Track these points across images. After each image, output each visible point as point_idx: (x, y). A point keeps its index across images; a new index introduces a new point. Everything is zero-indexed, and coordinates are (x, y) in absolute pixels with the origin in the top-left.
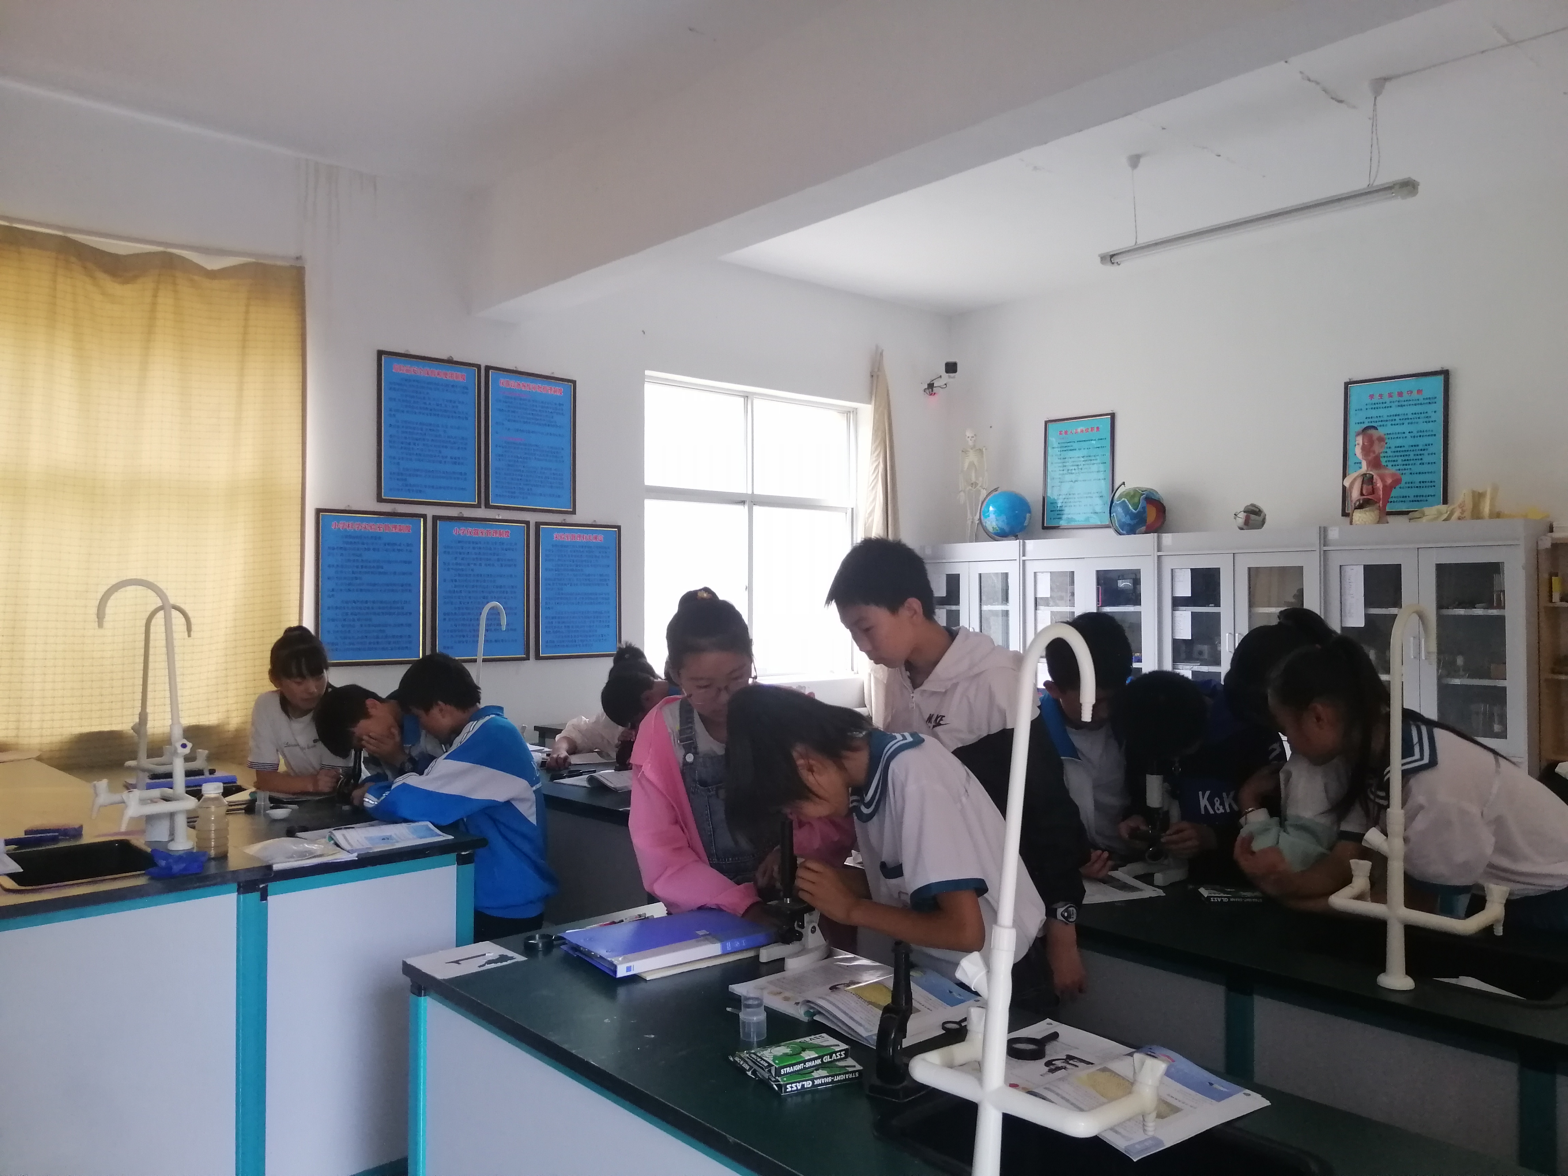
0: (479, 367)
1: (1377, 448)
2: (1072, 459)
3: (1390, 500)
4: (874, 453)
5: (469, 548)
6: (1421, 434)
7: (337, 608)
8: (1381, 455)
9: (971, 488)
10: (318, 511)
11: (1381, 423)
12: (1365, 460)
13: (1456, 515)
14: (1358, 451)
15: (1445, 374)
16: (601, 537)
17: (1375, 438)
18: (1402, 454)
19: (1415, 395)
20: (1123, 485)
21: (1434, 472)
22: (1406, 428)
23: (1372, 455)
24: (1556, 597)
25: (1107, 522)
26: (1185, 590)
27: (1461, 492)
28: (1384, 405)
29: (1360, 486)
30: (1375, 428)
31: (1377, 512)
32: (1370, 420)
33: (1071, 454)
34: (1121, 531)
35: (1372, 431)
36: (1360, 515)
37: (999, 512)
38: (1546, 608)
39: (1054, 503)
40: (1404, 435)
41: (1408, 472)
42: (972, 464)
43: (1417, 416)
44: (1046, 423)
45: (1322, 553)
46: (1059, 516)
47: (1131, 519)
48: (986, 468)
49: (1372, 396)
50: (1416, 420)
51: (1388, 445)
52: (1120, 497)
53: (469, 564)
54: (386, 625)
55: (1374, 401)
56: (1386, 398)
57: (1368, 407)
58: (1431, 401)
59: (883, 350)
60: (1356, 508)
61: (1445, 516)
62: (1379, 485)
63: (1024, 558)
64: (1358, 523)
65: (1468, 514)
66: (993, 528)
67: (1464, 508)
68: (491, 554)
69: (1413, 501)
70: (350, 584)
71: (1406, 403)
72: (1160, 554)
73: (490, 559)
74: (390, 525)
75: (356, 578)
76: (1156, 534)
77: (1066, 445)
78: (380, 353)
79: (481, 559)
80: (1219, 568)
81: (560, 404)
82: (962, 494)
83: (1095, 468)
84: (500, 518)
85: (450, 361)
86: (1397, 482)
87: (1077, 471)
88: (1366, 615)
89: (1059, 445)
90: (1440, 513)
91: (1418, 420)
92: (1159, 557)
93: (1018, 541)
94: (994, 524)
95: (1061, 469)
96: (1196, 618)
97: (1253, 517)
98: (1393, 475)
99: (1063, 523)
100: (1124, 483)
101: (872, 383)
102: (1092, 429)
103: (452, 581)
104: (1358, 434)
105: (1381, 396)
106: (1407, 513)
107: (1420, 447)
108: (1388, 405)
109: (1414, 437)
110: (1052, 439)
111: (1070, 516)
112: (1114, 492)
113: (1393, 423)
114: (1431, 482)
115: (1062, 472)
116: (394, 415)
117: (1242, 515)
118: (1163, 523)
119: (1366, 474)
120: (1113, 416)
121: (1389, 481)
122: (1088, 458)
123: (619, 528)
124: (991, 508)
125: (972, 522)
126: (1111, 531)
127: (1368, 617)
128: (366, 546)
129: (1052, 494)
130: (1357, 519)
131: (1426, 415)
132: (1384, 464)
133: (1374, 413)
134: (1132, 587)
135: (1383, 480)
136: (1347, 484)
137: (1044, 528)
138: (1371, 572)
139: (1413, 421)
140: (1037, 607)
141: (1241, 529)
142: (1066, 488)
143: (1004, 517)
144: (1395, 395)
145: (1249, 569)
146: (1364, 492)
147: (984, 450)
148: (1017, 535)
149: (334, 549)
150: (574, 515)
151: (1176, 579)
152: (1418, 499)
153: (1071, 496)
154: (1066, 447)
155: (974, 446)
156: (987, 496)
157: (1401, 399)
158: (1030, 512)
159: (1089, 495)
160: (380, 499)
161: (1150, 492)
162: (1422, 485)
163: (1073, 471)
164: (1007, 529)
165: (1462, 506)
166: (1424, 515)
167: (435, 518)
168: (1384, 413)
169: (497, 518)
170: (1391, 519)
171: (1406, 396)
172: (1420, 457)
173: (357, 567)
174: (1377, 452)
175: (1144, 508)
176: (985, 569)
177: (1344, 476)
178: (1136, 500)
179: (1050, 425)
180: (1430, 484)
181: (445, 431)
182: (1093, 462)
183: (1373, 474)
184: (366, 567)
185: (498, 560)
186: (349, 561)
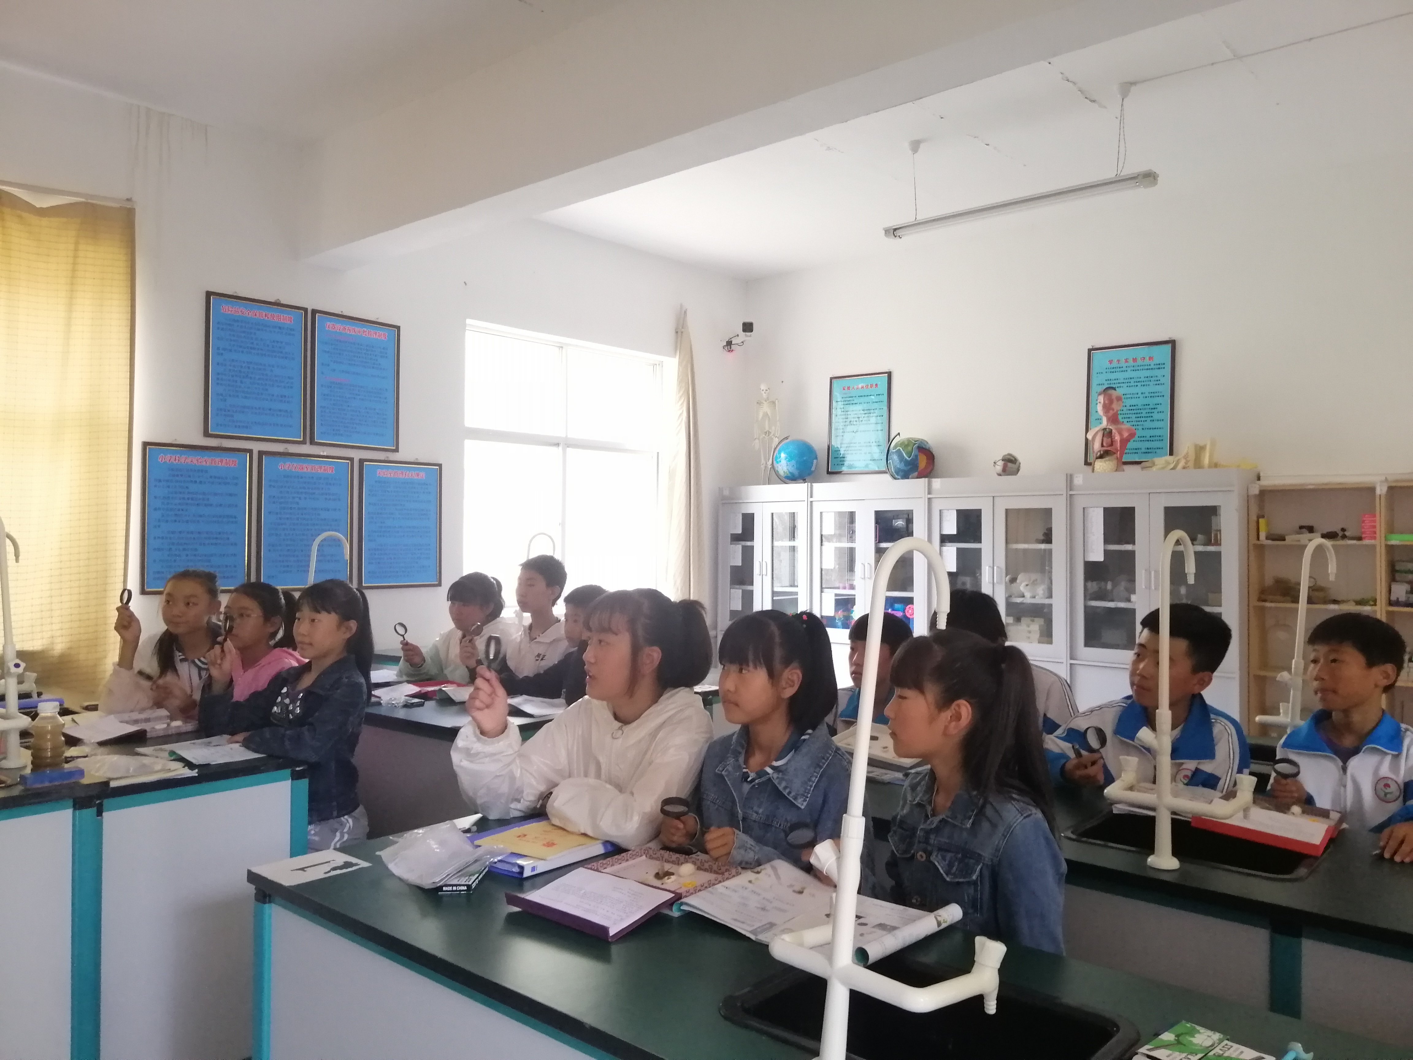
0: (306, 310)
1: (1115, 406)
2: (855, 413)
3: (1126, 451)
4: (678, 402)
5: (294, 482)
6: (1153, 395)
7: (163, 538)
8: (1119, 412)
9: (764, 436)
10: (145, 445)
11: (1119, 385)
12: (1106, 416)
13: (1182, 464)
14: (1100, 408)
15: (1173, 343)
16: (422, 474)
17: (1114, 397)
18: (1135, 411)
19: (1147, 361)
20: (898, 436)
21: (1163, 428)
22: (1139, 390)
23: (1111, 412)
24: (1263, 535)
25: (884, 469)
26: (951, 528)
27: (1185, 444)
28: (1121, 369)
29: (1101, 439)
30: (1114, 389)
31: (1115, 462)
32: (1109, 382)
33: (851, 408)
34: (896, 476)
35: (1112, 392)
36: (1101, 464)
37: (790, 458)
38: (1255, 545)
39: (837, 451)
40: (1138, 396)
41: (1140, 428)
42: (766, 415)
43: (1149, 379)
44: (831, 379)
45: (1068, 496)
46: (841, 463)
47: (905, 465)
48: (778, 418)
49: (1111, 362)
50: (1148, 383)
51: (1124, 405)
52: (895, 447)
53: (294, 498)
54: (212, 555)
55: (1113, 365)
56: (1123, 364)
57: (1107, 370)
58: (1160, 366)
59: (686, 309)
60: (1097, 458)
61: (1172, 466)
62: (1117, 438)
63: (811, 499)
64: (1099, 470)
65: (1191, 464)
66: (784, 472)
67: (1187, 459)
68: (315, 489)
69: (1144, 453)
70: (176, 515)
71: (1139, 368)
72: (930, 496)
73: (313, 493)
74: (217, 459)
75: (183, 510)
76: (926, 479)
77: (849, 399)
78: (209, 294)
79: (306, 493)
80: (981, 510)
81: (384, 348)
82: (757, 441)
83: (873, 420)
84: (325, 454)
85: (277, 304)
86: (1132, 435)
87: (858, 423)
88: (1105, 550)
89: (843, 400)
90: (1168, 463)
91: (1149, 383)
92: (929, 499)
93: (806, 484)
94: (785, 469)
95: (844, 420)
96: (961, 554)
97: (1010, 465)
98: (1129, 430)
99: (844, 469)
100: (899, 434)
101: (677, 338)
102: (872, 386)
103: (277, 514)
104: (1100, 394)
105: (1118, 361)
106: (1138, 463)
107: (1151, 406)
108: (1124, 369)
109: (1146, 397)
110: (837, 394)
111: (851, 463)
112: (890, 441)
113: (1129, 384)
114: (1160, 436)
115: (845, 424)
116: (222, 354)
117: (1001, 463)
118: (932, 469)
119: (1106, 429)
120: (889, 374)
121: (1126, 435)
122: (868, 412)
123: (440, 466)
124: (783, 455)
125: (766, 467)
126: (887, 477)
127: (1106, 552)
128: (192, 479)
129: (835, 443)
130: (1098, 467)
131: (1156, 379)
132: (1121, 420)
133: (1113, 376)
134: (905, 526)
135: (1120, 433)
136: (1090, 436)
137: (828, 473)
138: (1109, 513)
139: (1145, 383)
140: (823, 543)
141: (1000, 475)
142: (848, 437)
143: (793, 462)
144: (1131, 361)
145: (1007, 510)
146: (1105, 444)
147: (776, 402)
148: (805, 480)
149: (160, 481)
150: (397, 453)
151: (944, 519)
152: (1148, 451)
153: (852, 445)
154: (849, 401)
155: (768, 398)
156: (779, 443)
157: (1135, 364)
158: (816, 458)
159: (869, 444)
160: (206, 434)
161: (921, 442)
162: (1152, 439)
163: (855, 423)
164: (796, 473)
165: (1186, 457)
166: (1154, 464)
167: (261, 453)
168: (1121, 376)
169: (322, 454)
170: (1126, 467)
171: (1139, 362)
172: (1151, 415)
173: (184, 499)
174: (1115, 411)
175: (916, 456)
176: (776, 508)
177: (1087, 430)
178: (910, 448)
179: (834, 381)
180: (1159, 438)
181: (272, 371)
182: (872, 415)
183: (1112, 428)
184: (192, 499)
185: (323, 494)
186: (176, 493)
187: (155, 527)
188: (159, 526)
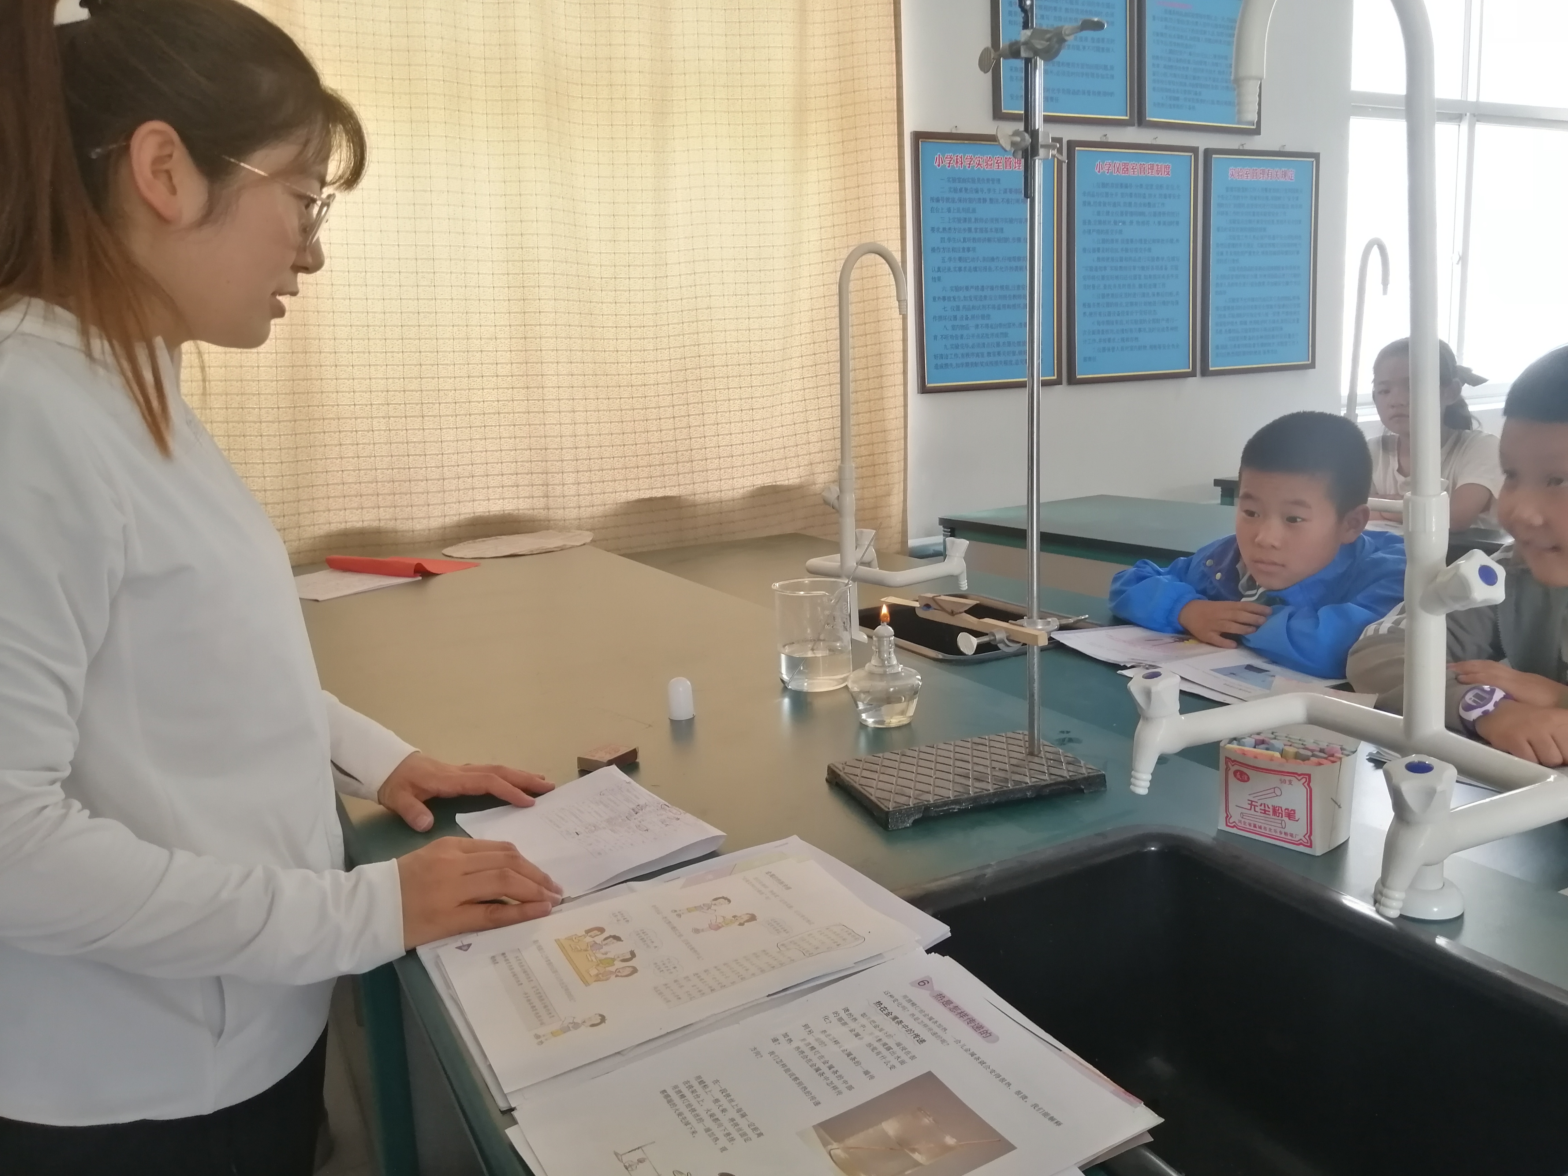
5: (1116, 194)
7: (944, 299)
10: (918, 136)
16: (1290, 173)
53: (1115, 223)
54: (1009, 325)
68: (1145, 205)
70: (960, 259)
73: (1142, 214)
75: (969, 250)
79: (1132, 213)
84: (1161, 143)
103: (1093, 251)
123: (1316, 156)
128: (980, 195)
150: (1257, 136)
160: (996, 115)
167: (1071, 146)
169: (1156, 142)
173: (970, 230)
184: (981, 230)
185: (1155, 214)
186: (959, 220)
187: (934, 279)
188: (939, 279)
